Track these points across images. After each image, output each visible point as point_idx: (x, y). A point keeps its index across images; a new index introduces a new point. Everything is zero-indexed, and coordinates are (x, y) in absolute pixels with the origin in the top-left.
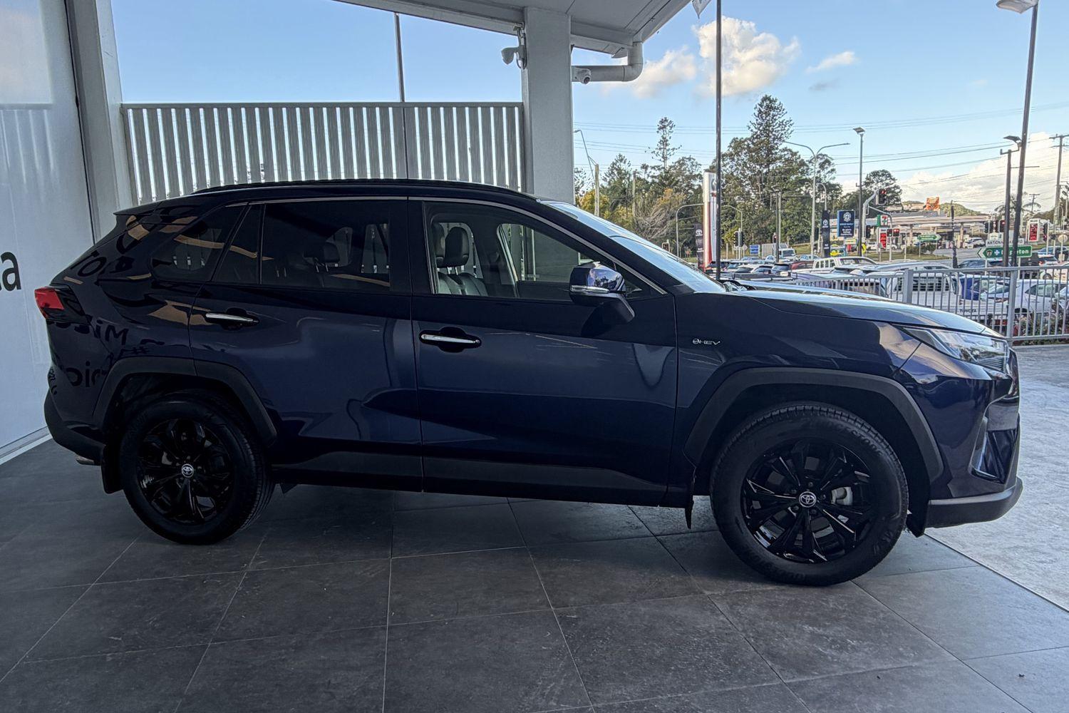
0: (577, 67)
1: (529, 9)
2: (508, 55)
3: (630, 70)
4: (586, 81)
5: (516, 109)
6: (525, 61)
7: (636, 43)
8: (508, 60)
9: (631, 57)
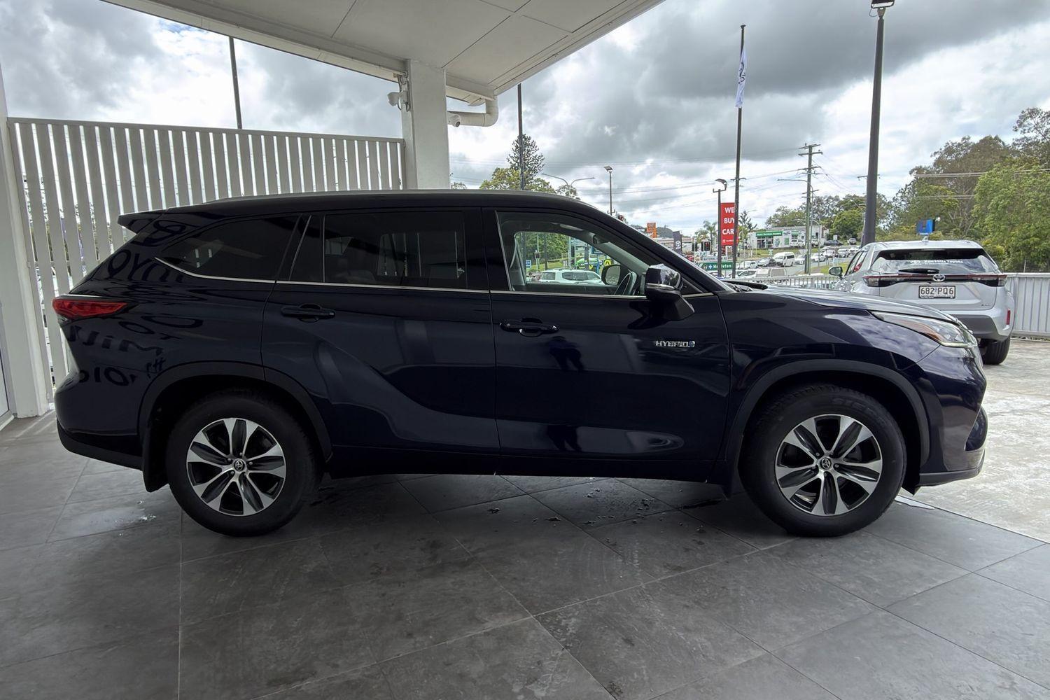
0: (451, 112)
1: (412, 61)
2: (392, 98)
3: (488, 117)
4: (458, 124)
5: (398, 144)
6: (408, 103)
8: (392, 102)
9: (488, 107)
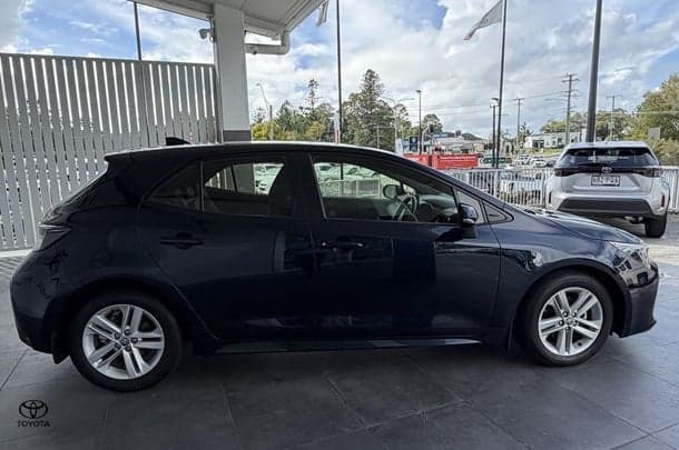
0: (249, 44)
1: (216, 4)
2: (203, 33)
3: (282, 49)
4: (255, 53)
5: (210, 68)
7: (284, 32)
8: (203, 36)
9: (283, 40)
